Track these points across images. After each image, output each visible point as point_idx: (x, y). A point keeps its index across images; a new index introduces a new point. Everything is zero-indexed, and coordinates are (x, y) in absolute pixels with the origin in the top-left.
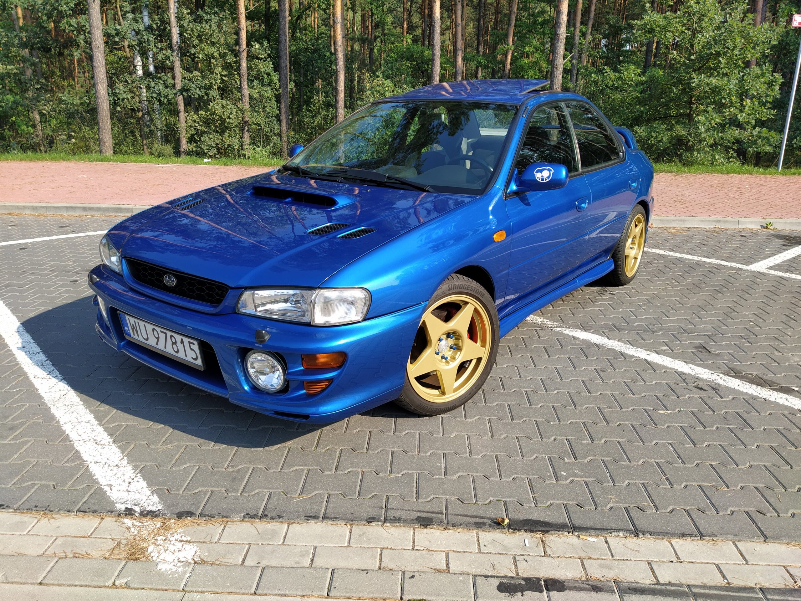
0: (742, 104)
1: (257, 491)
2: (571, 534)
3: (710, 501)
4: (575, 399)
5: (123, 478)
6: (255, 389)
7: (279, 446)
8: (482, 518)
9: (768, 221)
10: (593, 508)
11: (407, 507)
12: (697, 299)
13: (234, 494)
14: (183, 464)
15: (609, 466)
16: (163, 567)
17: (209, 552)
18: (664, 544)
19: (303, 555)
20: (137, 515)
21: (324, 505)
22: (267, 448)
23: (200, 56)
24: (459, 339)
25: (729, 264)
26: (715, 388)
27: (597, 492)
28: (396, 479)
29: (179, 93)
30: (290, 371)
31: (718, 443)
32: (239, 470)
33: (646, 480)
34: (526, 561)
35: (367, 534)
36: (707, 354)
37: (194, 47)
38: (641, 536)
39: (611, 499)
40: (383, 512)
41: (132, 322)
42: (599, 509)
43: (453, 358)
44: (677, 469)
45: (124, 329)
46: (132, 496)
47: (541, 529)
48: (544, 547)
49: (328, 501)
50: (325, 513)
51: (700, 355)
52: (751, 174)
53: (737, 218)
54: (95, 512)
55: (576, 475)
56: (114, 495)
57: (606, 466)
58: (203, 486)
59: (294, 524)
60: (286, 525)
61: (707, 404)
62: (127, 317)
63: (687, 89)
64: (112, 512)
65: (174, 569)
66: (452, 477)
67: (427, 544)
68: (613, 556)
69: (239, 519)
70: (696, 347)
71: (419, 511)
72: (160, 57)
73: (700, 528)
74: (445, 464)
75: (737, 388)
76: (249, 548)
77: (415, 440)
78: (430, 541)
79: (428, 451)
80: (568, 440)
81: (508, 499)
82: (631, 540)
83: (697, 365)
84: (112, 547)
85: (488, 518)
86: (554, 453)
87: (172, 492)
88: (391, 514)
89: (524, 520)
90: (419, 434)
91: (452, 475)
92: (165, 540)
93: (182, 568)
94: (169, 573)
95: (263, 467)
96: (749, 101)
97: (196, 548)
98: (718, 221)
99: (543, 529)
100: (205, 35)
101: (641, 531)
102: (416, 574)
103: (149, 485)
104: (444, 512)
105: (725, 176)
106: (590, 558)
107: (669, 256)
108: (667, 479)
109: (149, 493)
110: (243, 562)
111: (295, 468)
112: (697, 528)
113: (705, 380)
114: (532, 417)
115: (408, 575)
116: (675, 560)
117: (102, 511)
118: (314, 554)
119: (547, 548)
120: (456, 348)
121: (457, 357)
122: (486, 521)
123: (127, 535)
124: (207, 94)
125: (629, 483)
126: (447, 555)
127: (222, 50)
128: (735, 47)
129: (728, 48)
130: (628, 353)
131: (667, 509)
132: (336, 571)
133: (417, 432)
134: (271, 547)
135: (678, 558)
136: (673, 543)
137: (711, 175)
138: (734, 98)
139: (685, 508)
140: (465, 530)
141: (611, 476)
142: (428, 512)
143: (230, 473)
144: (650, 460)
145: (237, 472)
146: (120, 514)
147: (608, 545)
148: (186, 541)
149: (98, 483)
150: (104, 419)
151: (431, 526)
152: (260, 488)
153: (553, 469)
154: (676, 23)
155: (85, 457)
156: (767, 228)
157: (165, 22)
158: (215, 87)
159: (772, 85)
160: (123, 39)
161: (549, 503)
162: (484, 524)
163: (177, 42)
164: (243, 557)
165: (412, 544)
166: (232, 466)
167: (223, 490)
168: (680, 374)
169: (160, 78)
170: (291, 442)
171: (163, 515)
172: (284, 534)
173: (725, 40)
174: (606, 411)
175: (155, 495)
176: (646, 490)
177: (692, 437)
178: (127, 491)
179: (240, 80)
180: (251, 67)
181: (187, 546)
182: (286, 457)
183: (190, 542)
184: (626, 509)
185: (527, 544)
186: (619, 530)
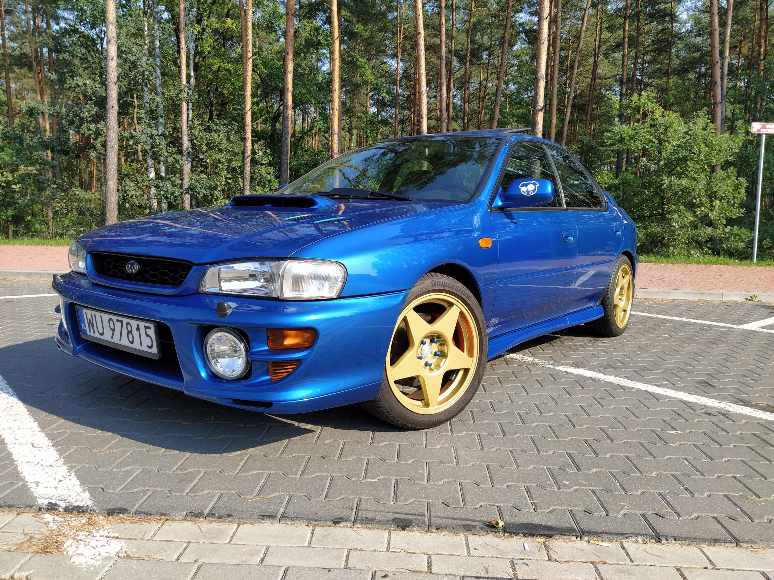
0: (712, 205)
1: (206, 492)
2: (579, 539)
3: (741, 509)
4: (573, 421)
5: (54, 476)
6: (214, 377)
7: (239, 452)
8: (472, 520)
9: (752, 294)
10: (604, 514)
11: (382, 508)
12: (693, 348)
13: (179, 494)
14: (126, 467)
15: (618, 477)
16: (77, 560)
17: (138, 548)
18: (692, 551)
19: (252, 554)
20: (61, 510)
21: (284, 505)
22: (225, 455)
23: (208, 161)
24: (444, 345)
25: (720, 324)
26: (725, 414)
27: (606, 499)
28: (371, 483)
29: (185, 192)
30: (253, 350)
31: (739, 459)
32: (189, 473)
33: (662, 489)
34: (527, 565)
35: (333, 535)
36: (711, 388)
37: (203, 153)
38: (664, 541)
39: (624, 505)
40: (354, 513)
41: (89, 316)
42: (611, 515)
43: (438, 366)
44: (696, 480)
45: (81, 326)
46: (60, 492)
47: (542, 532)
48: (548, 551)
49: (288, 502)
50: (284, 513)
51: (703, 388)
52: (728, 264)
53: (720, 292)
54: (10, 506)
55: (581, 484)
56: (37, 491)
57: (614, 477)
58: (144, 485)
59: (246, 525)
60: (236, 525)
61: (719, 427)
62: (84, 310)
63: (659, 191)
64: (31, 507)
65: (91, 562)
66: (436, 483)
67: (405, 546)
68: (632, 561)
69: (180, 517)
70: (698, 383)
71: (396, 513)
72: (170, 160)
73: (735, 535)
74: (429, 471)
75: (750, 414)
76: (187, 547)
77: (395, 450)
78: (408, 544)
79: (409, 460)
80: (569, 454)
81: (502, 504)
82: (652, 545)
83: (702, 396)
84: (22, 541)
85: (480, 521)
86: (555, 464)
87: (108, 491)
88: (362, 515)
89: (522, 524)
90: (399, 446)
91: (436, 481)
92: (89, 535)
93: (100, 562)
94: (84, 566)
95: (218, 470)
96: (718, 202)
97: (123, 543)
98: (703, 294)
99: (545, 533)
100: (214, 143)
101: (664, 536)
102: (391, 574)
103: (82, 483)
104: (426, 514)
105: (703, 266)
106: (604, 563)
107: (657, 318)
108: (686, 489)
109: (80, 490)
110: (178, 559)
111: (254, 472)
112: (730, 534)
113: (714, 408)
114: (527, 434)
115: (379, 575)
116: (709, 566)
117: (20, 506)
118: (265, 554)
119: (551, 553)
120: (442, 355)
121: (441, 364)
122: (476, 523)
123: (44, 530)
124: (211, 194)
125: (643, 493)
126: (429, 558)
127: (228, 156)
128: (700, 152)
129: (695, 154)
130: (627, 385)
131: (690, 516)
132: (290, 569)
133: (397, 444)
134: (214, 545)
135: (713, 564)
136: (703, 549)
137: (689, 265)
138: (704, 199)
139: (712, 515)
140: (451, 534)
141: (621, 485)
142: (407, 514)
143: (178, 475)
144: (664, 473)
145: (186, 474)
146: (40, 509)
147: (626, 550)
148: (114, 537)
149: (24, 480)
150: (49, 426)
151: (410, 528)
152: (210, 489)
153: (554, 478)
154: (644, 132)
155: (15, 457)
156: (752, 300)
157: (177, 130)
158: (219, 189)
159: (738, 188)
160: (136, 143)
161: (551, 509)
162: (474, 527)
163: (187, 149)
164: (178, 554)
165: (386, 546)
166: (181, 469)
167: (166, 490)
168: (686, 403)
169: (169, 179)
170: (253, 449)
171: (91, 510)
172: (232, 534)
173: (691, 147)
174: (609, 431)
175: (87, 493)
176: (664, 499)
177: (708, 453)
178: (56, 487)
179: (243, 183)
180: (254, 171)
181: (112, 542)
182: (246, 462)
183: (118, 538)
184: (643, 515)
185: (527, 548)
186: (636, 535)
